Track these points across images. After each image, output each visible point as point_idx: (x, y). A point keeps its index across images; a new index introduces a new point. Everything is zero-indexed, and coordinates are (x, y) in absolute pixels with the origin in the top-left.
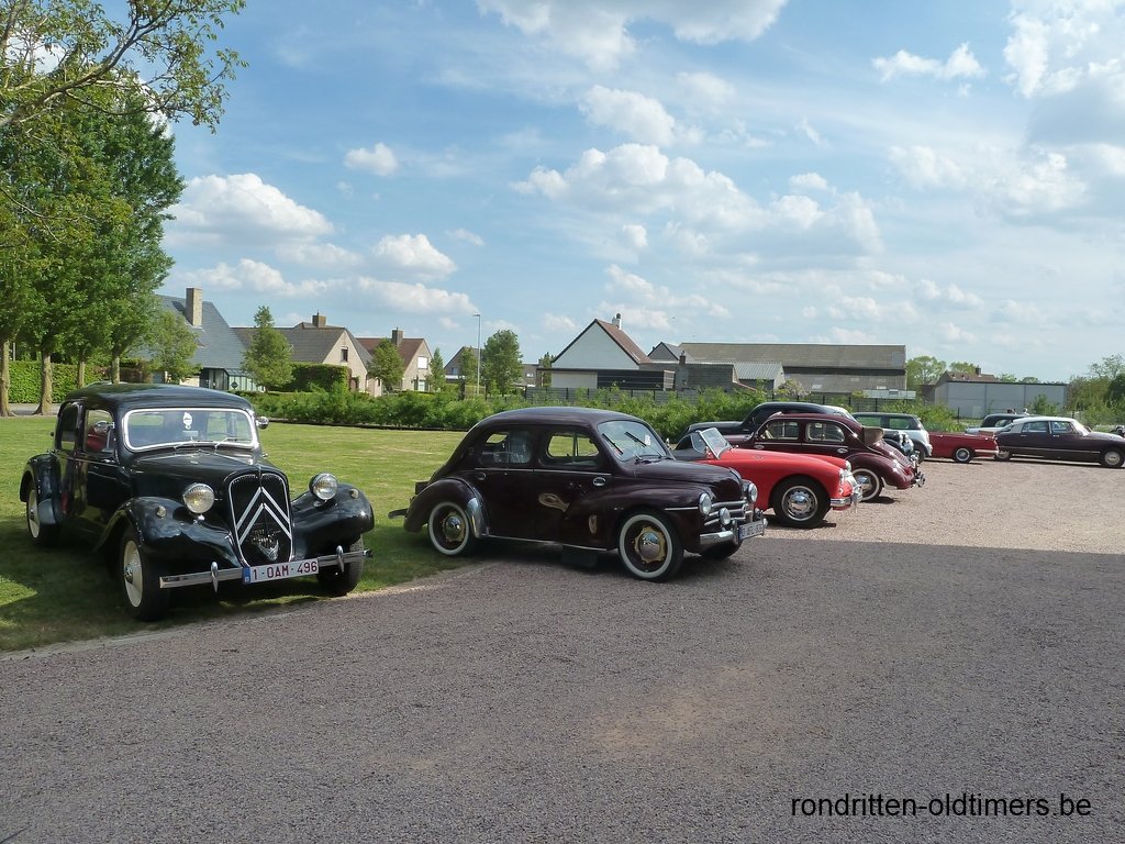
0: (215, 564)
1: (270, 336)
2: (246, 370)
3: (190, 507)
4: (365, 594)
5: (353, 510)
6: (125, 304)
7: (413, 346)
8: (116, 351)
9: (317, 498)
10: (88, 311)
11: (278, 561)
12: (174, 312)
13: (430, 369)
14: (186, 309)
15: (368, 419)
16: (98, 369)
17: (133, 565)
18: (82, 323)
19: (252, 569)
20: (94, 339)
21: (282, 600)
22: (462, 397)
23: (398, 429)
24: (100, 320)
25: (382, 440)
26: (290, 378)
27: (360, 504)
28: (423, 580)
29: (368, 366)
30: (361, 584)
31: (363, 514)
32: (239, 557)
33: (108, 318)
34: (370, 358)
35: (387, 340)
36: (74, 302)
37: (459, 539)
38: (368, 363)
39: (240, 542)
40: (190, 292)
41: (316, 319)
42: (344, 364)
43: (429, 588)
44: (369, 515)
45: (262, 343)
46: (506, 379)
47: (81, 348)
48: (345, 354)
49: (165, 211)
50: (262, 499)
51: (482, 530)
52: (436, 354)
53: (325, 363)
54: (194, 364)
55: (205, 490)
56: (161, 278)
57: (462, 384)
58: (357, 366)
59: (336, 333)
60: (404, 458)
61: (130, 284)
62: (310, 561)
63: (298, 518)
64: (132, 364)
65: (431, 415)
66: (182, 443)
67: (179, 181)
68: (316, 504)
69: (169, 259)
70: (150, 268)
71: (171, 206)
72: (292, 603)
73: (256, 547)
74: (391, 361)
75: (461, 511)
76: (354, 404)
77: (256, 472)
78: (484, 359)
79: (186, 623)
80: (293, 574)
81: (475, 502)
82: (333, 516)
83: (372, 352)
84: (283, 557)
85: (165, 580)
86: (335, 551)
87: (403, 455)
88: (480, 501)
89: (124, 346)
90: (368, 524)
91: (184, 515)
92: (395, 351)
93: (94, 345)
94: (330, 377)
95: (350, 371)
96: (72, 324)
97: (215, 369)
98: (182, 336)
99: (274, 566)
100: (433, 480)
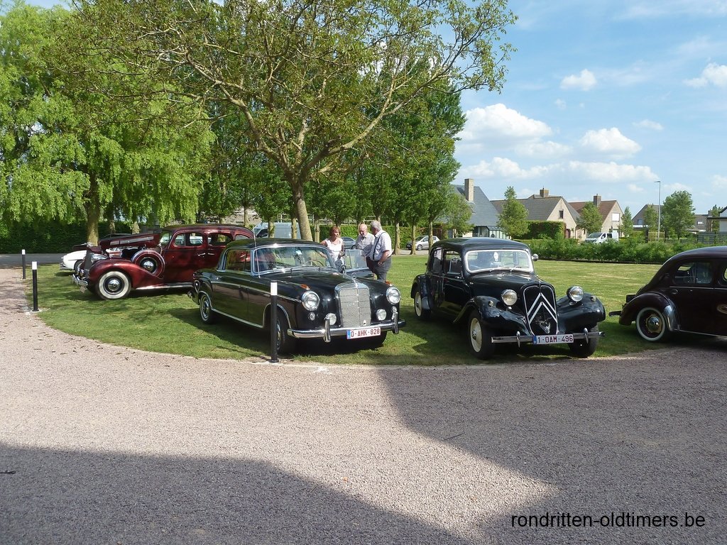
0: (519, 333)
1: (514, 205)
2: (500, 227)
3: (505, 302)
4: (598, 358)
5: (592, 308)
6: (435, 192)
7: (609, 206)
8: (431, 219)
9: (571, 300)
10: (417, 197)
11: (550, 334)
12: (458, 194)
13: (621, 221)
14: (464, 191)
15: (580, 256)
16: (420, 229)
17: (476, 330)
18: (414, 203)
19: (537, 337)
20: (420, 212)
21: (550, 357)
22: (647, 240)
23: (602, 262)
24: (423, 201)
25: (591, 269)
26: (527, 231)
27: (597, 305)
28: (635, 354)
29: (577, 221)
30: (595, 353)
31: (598, 311)
32: (529, 330)
33: (427, 200)
34: (578, 215)
35: (590, 203)
36: (411, 193)
37: (658, 332)
38: (577, 219)
39: (530, 322)
40: (467, 181)
41: (542, 192)
42: (561, 220)
43: (640, 358)
44: (602, 312)
45: (509, 209)
46: (681, 226)
47: (414, 218)
48: (561, 213)
49: (456, 136)
50: (541, 299)
51: (675, 326)
52: (627, 211)
53: (548, 220)
54: (470, 224)
55: (512, 293)
56: (454, 176)
57: (646, 232)
58: (570, 222)
59: (556, 200)
60: (610, 281)
61: (437, 179)
62: (569, 335)
63: (562, 311)
64: (438, 226)
65: (626, 252)
66: (493, 269)
67: (463, 117)
68: (570, 304)
69: (459, 164)
70: (447, 171)
71: (459, 132)
72: (556, 359)
73: (539, 326)
74: (593, 217)
75: (660, 314)
76: (571, 247)
77: (538, 285)
78: (663, 213)
79: (503, 363)
80: (559, 342)
81: (669, 308)
82: (580, 311)
83: (579, 211)
84: (553, 332)
85: (494, 339)
86: (583, 331)
87: (608, 280)
88: (674, 308)
89: (435, 216)
90: (601, 316)
91: (501, 305)
92: (596, 210)
93: (420, 216)
94: (552, 229)
95: (565, 225)
96: (410, 204)
97: (481, 227)
98: (464, 208)
99: (549, 336)
100: (639, 294)
